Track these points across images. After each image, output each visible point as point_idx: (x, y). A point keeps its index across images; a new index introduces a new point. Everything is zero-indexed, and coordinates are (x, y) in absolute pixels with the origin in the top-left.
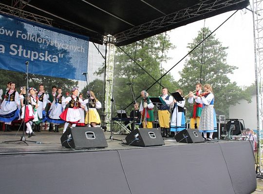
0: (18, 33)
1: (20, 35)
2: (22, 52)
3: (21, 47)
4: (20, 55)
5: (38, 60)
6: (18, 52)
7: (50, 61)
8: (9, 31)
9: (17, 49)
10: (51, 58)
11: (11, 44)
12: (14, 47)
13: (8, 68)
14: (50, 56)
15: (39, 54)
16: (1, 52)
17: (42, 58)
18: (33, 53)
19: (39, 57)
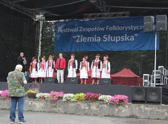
0: (107, 27)
1: (108, 28)
2: (110, 38)
3: (109, 35)
4: (109, 40)
5: (120, 41)
6: (108, 39)
7: (128, 40)
8: (102, 28)
9: (107, 37)
10: (129, 38)
11: (104, 35)
12: (105, 37)
13: (103, 50)
14: (128, 37)
15: (121, 37)
16: (98, 41)
17: (123, 39)
18: (117, 37)
19: (121, 39)
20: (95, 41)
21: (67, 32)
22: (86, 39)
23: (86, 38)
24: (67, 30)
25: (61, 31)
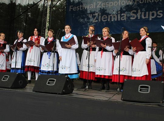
1: (138, 1)
2: (141, 14)
3: (139, 11)
4: (139, 18)
5: (156, 18)
6: (137, 16)
8: (129, 1)
9: (136, 13)
12: (134, 13)
15: (157, 13)
16: (123, 20)
17: (160, 15)
18: (151, 13)
19: (157, 15)
20: (119, 19)
21: (81, 9)
22: (106, 18)
23: (106, 16)
24: (80, 8)
25: (74, 9)
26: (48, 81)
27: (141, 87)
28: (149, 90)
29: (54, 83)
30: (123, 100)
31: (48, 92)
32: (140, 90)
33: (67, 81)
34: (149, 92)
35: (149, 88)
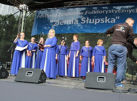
0: (86, 12)
6: (86, 22)
7: (109, 22)
9: (86, 20)
12: (84, 19)
13: (80, 32)
14: (109, 19)
15: (100, 20)
16: (76, 24)
17: (102, 22)
18: (96, 20)
19: (101, 21)
20: (72, 23)
22: (63, 22)
24: (45, 16)
25: (40, 16)
26: (27, 73)
27: (99, 78)
28: (105, 80)
29: (32, 75)
30: (86, 88)
31: (27, 81)
32: (98, 80)
33: (42, 73)
34: (105, 81)
35: (105, 78)
